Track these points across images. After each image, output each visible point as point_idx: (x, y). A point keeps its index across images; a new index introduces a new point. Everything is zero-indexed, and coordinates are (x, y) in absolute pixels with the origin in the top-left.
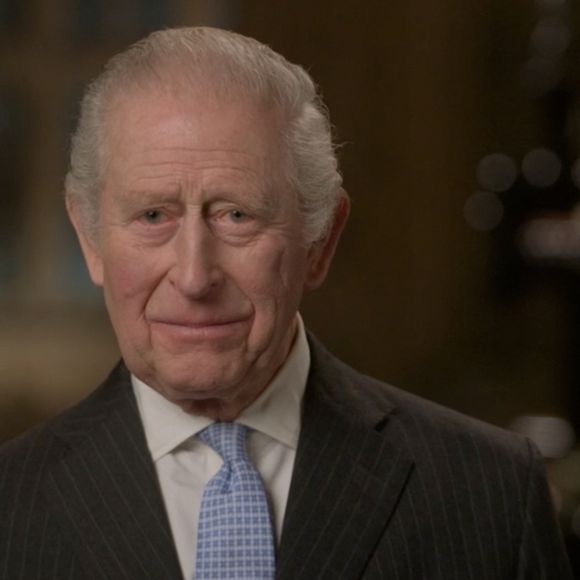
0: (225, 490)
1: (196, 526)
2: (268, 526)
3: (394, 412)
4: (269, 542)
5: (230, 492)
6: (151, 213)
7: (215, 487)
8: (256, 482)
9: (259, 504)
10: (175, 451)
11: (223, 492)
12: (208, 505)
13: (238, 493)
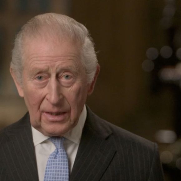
0: (55, 157)
1: (45, 168)
2: (68, 170)
3: (112, 134)
4: (67, 175)
5: (57, 158)
6: (39, 77)
7: (52, 156)
8: (65, 156)
9: (65, 163)
10: (42, 143)
11: (55, 158)
12: (50, 162)
13: (59, 159)
